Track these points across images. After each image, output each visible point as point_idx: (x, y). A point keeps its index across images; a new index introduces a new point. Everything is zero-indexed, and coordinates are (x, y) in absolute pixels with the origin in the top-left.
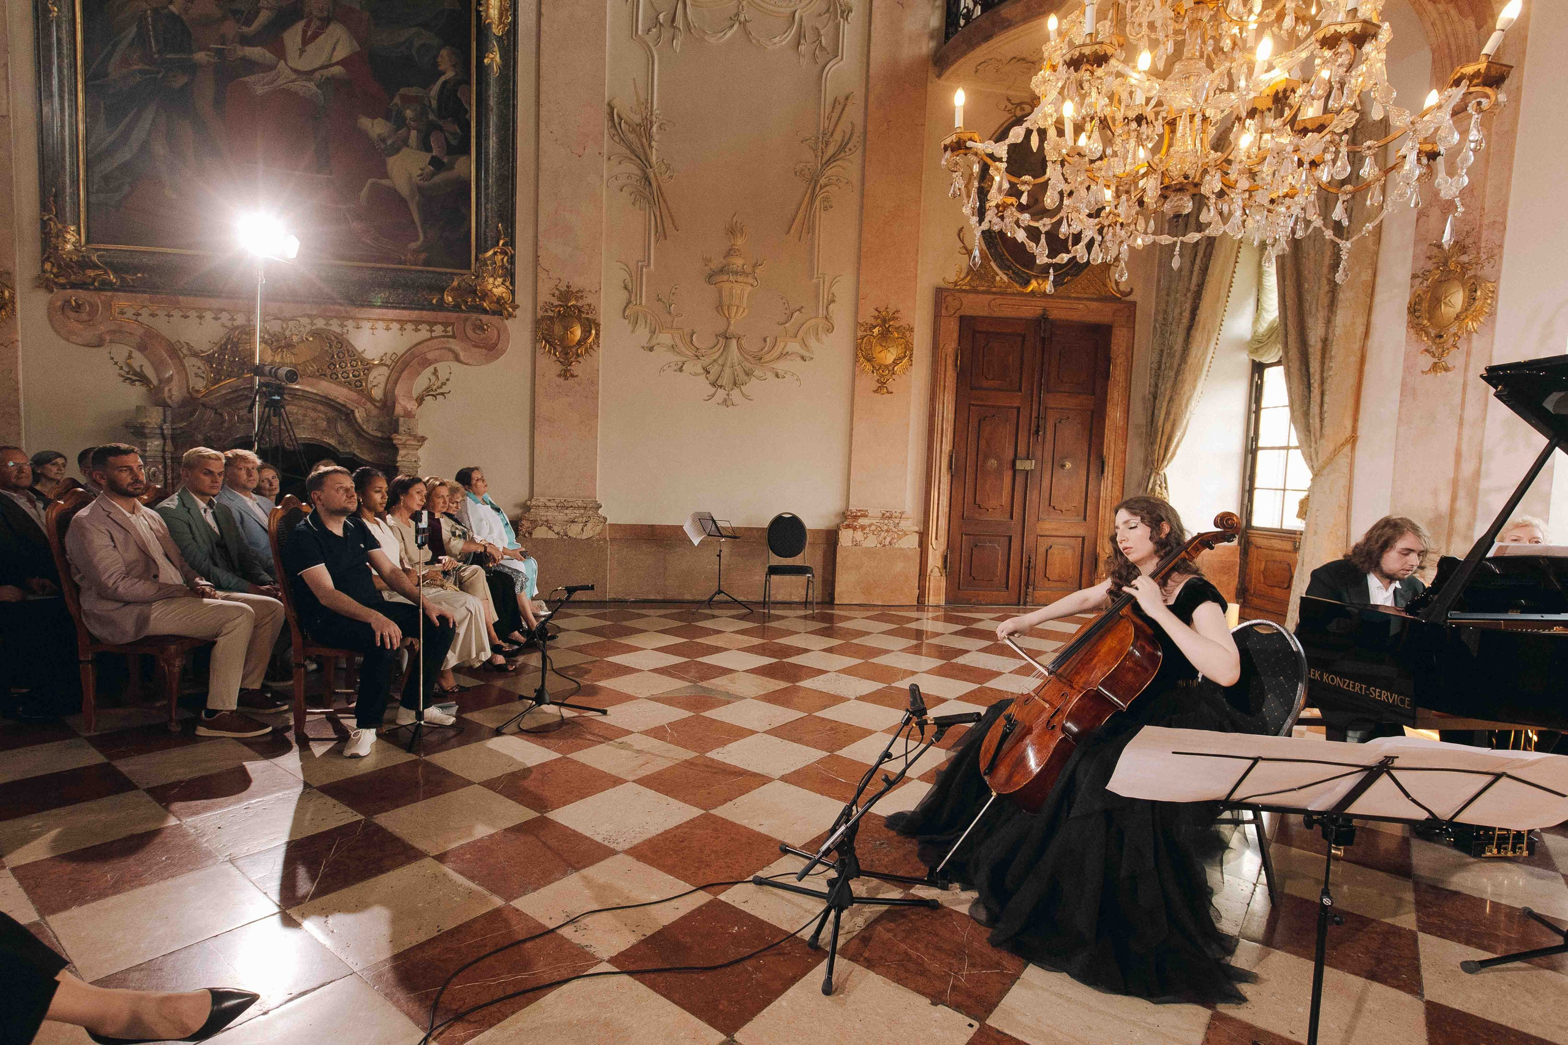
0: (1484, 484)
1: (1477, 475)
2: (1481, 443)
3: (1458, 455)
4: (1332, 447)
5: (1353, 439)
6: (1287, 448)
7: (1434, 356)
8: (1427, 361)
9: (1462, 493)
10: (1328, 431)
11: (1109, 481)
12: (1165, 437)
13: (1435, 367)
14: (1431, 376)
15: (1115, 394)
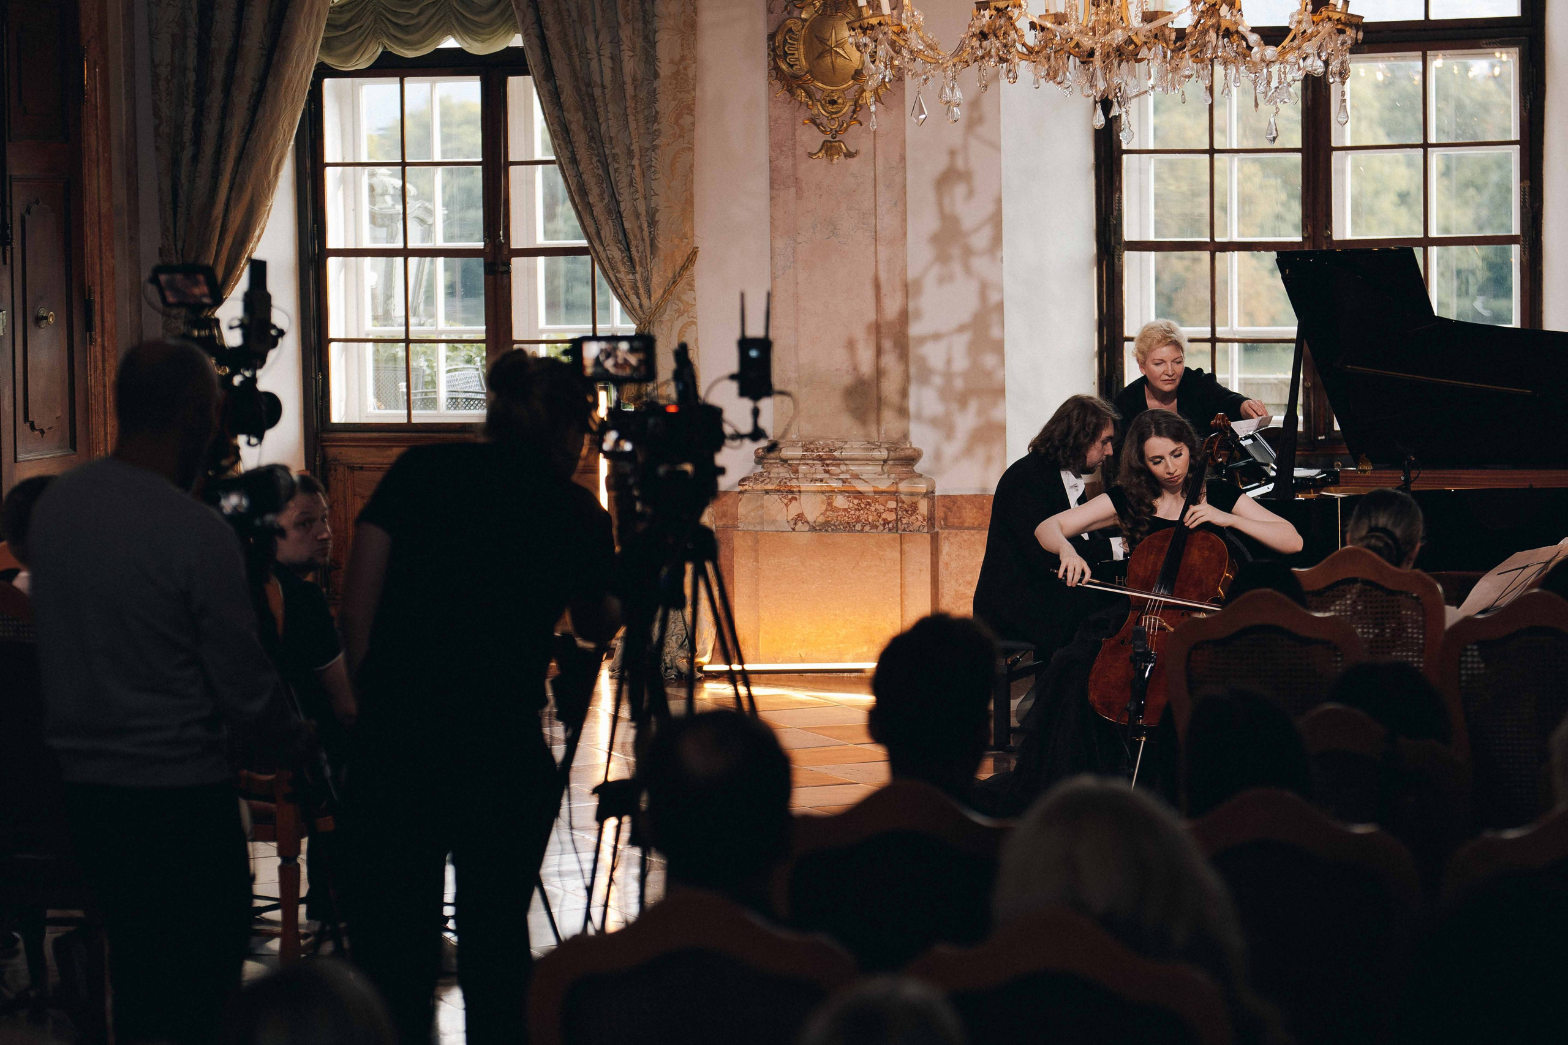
0: (915, 330)
1: (904, 317)
2: (904, 269)
3: (877, 287)
4: (670, 275)
5: (692, 257)
6: (406, 253)
7: (823, 132)
8: (812, 139)
9: (887, 344)
10: (661, 243)
11: (98, 349)
12: (229, 241)
13: (829, 149)
14: (821, 161)
15: (92, 141)
